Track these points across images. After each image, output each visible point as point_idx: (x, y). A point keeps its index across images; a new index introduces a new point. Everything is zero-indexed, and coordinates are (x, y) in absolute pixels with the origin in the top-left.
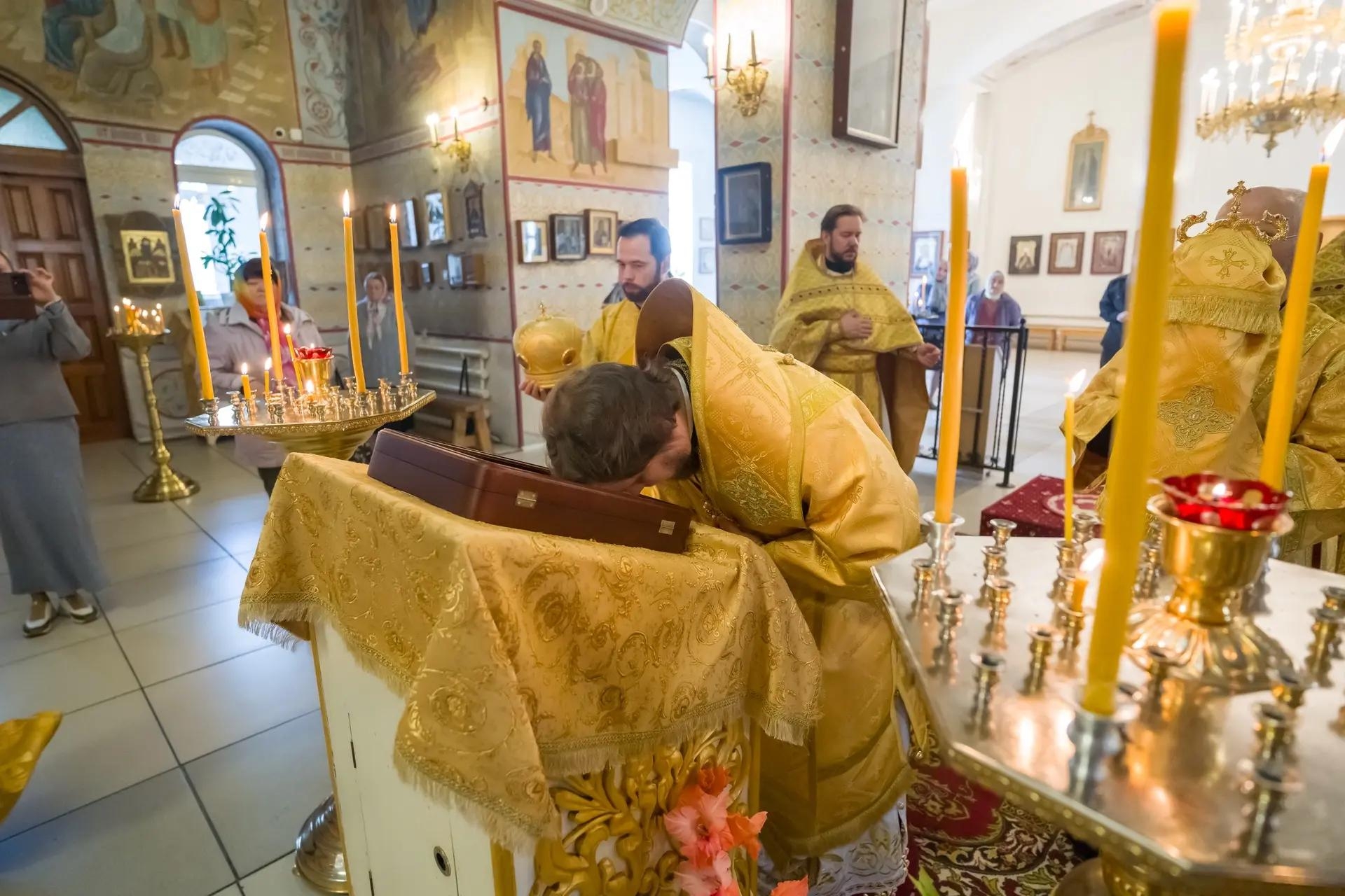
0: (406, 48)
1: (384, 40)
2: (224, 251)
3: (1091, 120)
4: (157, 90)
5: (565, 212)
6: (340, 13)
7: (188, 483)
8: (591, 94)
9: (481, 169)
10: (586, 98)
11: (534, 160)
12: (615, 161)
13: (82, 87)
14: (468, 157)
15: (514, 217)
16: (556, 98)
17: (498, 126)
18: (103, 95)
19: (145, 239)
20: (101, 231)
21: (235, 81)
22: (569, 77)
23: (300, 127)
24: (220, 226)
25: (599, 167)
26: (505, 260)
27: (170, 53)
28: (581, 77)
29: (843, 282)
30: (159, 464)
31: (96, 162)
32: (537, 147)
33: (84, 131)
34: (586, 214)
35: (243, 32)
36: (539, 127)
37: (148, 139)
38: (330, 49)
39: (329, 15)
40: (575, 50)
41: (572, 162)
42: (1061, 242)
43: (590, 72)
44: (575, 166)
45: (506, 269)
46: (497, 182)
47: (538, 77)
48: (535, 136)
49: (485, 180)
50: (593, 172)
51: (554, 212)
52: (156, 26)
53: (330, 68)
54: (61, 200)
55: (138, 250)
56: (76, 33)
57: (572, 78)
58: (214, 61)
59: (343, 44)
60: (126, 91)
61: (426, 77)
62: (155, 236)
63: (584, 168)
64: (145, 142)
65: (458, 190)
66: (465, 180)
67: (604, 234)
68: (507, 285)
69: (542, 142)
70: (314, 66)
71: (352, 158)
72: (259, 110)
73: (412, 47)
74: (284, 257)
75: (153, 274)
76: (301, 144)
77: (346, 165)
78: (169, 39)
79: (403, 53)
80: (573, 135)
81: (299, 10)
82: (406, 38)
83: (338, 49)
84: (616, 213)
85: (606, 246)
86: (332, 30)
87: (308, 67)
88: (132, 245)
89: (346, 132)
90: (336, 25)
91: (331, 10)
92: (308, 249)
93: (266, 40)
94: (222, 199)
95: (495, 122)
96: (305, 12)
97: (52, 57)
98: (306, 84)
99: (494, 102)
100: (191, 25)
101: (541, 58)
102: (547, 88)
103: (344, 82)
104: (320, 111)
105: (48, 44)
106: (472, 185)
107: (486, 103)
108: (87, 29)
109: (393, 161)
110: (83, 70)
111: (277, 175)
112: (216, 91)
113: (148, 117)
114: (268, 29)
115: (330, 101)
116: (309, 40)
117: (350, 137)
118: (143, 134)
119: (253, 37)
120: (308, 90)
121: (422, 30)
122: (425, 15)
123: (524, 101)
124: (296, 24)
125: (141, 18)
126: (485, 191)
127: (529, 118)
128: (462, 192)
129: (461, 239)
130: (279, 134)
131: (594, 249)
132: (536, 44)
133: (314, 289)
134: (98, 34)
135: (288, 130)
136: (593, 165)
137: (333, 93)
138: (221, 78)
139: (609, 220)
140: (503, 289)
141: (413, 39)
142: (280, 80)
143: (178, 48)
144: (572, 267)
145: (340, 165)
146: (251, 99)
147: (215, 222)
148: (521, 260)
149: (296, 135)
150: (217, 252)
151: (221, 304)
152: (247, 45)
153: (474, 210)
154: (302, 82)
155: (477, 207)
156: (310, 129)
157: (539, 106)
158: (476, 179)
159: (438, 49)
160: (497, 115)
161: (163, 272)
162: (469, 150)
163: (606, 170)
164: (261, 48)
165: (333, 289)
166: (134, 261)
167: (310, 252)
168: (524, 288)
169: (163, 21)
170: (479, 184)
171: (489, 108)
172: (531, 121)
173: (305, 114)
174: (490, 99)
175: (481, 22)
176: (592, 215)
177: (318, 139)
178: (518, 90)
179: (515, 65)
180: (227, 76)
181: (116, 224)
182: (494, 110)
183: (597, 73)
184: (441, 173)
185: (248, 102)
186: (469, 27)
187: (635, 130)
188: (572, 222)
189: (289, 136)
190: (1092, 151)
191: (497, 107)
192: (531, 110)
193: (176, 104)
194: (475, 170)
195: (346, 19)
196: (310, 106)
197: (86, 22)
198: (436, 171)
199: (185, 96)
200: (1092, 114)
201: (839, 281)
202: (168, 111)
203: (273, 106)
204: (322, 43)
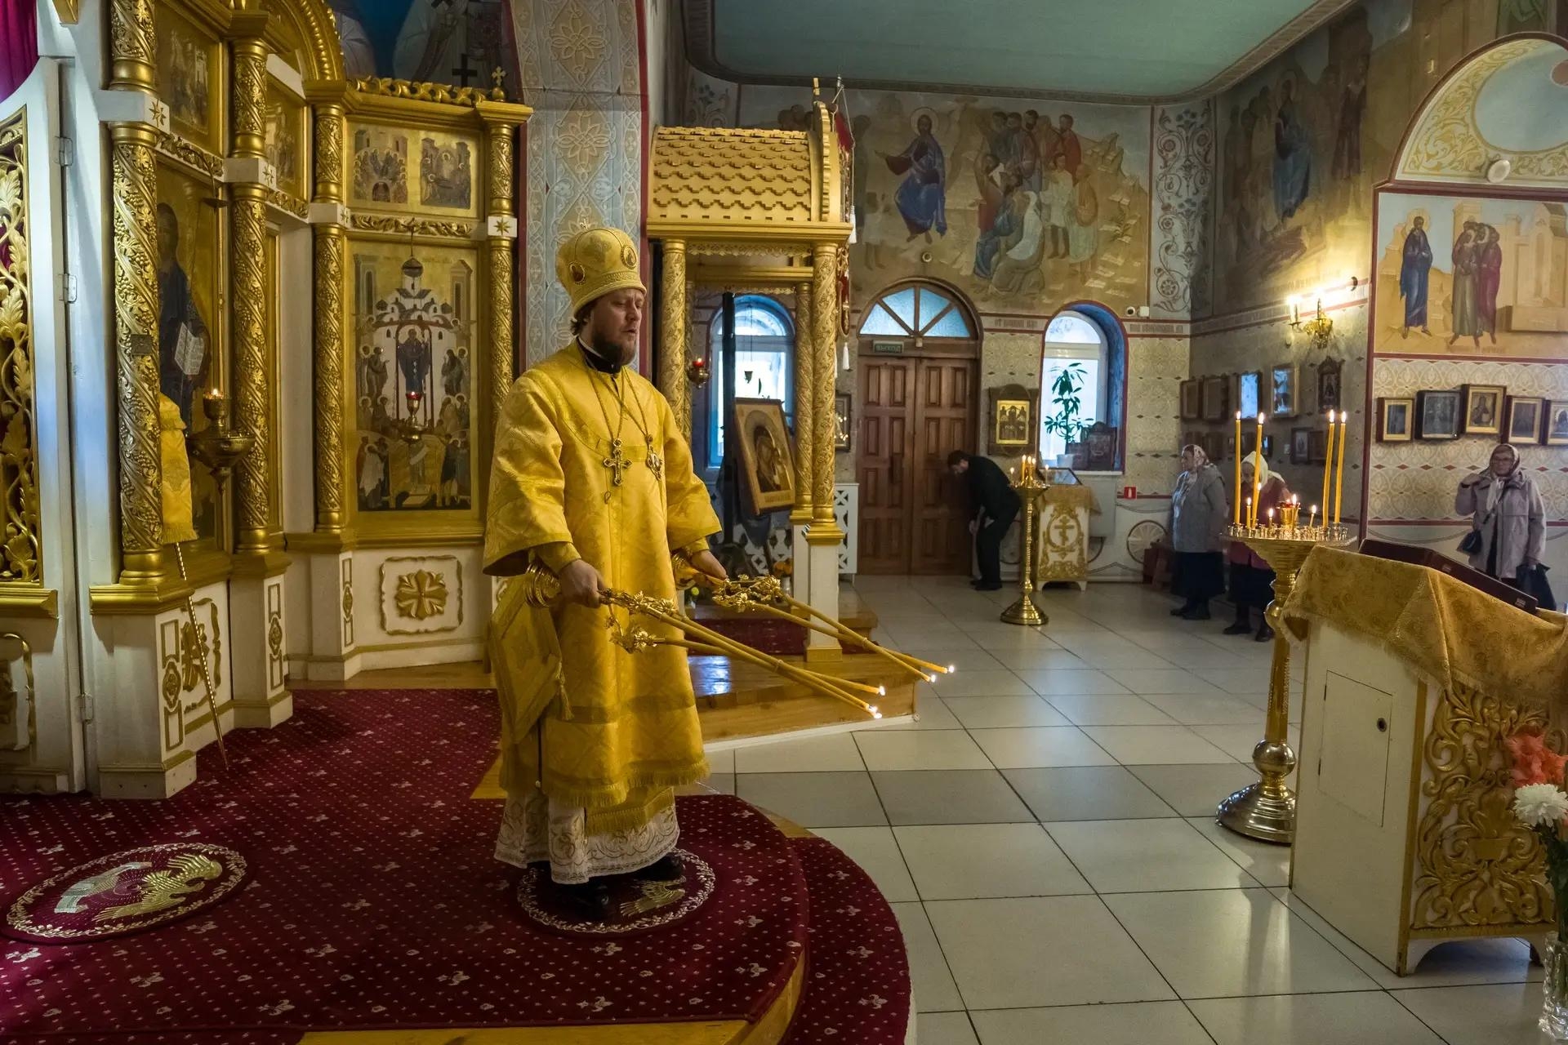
0: (1269, 228)
1: (1243, 221)
2: (1066, 417)
4: (1041, 286)
5: (1436, 388)
6: (1198, 199)
7: (1042, 615)
8: (1480, 261)
9: (1342, 346)
10: (1474, 265)
11: (1405, 336)
12: (1509, 330)
13: (992, 289)
14: (1328, 334)
15: (1375, 395)
17: (1367, 305)
18: (1004, 293)
19: (1013, 407)
20: (984, 400)
21: (1100, 270)
22: (1455, 246)
23: (1148, 305)
24: (1066, 396)
25: (1485, 339)
26: (1361, 437)
27: (1055, 254)
28: (1470, 244)
30: (1023, 594)
31: (991, 345)
32: (1408, 323)
33: (987, 322)
34: (1464, 389)
35: (1113, 228)
36: (1413, 301)
37: (1029, 325)
38: (1184, 231)
39: (1188, 201)
40: (1465, 218)
41: (1450, 335)
43: (1482, 239)
44: (1456, 337)
45: (1361, 447)
46: (1360, 359)
47: (1416, 252)
48: (1408, 311)
49: (1346, 357)
50: (1477, 343)
51: (1424, 388)
52: (1049, 235)
53: (1182, 247)
54: (959, 376)
55: (1005, 418)
56: (996, 249)
57: (1458, 248)
58: (1086, 256)
59: (1198, 227)
60: (1019, 289)
61: (1288, 256)
62: (1021, 405)
63: (1466, 341)
64: (1026, 328)
65: (1312, 365)
66: (1323, 355)
67: (1485, 411)
68: (1360, 463)
69: (1416, 316)
70: (1167, 248)
71: (1192, 329)
72: (1116, 293)
73: (1275, 229)
74: (1116, 423)
75: (1014, 437)
76: (1147, 319)
77: (1186, 336)
78: (1056, 243)
79: (1265, 234)
80: (1454, 305)
81: (1162, 201)
82: (1269, 219)
83: (1193, 230)
84: (1505, 388)
85: (1487, 424)
86: (1188, 214)
87: (1163, 250)
88: (1003, 412)
89: (1189, 305)
90: (1193, 209)
91: (1191, 196)
92: (1140, 417)
93: (1130, 232)
94: (1072, 371)
95: (1364, 301)
96: (1167, 201)
97: (978, 270)
98: (1160, 265)
99: (1365, 281)
100: (1074, 229)
101: (1423, 233)
102: (1426, 262)
103: (1194, 260)
104: (1168, 289)
105: (977, 262)
106: (1329, 361)
107: (1355, 283)
108: (1003, 246)
109: (1240, 333)
110: (995, 276)
111: (1122, 347)
112: (1084, 281)
113: (1031, 307)
114: (1133, 222)
115: (1178, 277)
116: (1166, 225)
117: (1193, 311)
118: (1026, 321)
119: (1120, 230)
120: (1160, 270)
121: (1289, 213)
122: (1293, 201)
123: (1399, 278)
124: (1157, 212)
125: (1039, 230)
126: (1345, 368)
127: (1402, 295)
128: (1316, 368)
129: (1310, 414)
130: (1131, 312)
131: (1470, 429)
132: (1418, 221)
133: (1139, 455)
134: (1009, 248)
135: (1138, 308)
136: (1477, 336)
137: (1181, 269)
138: (1089, 269)
139: (1495, 395)
140: (1355, 467)
141: (1277, 221)
142: (1137, 264)
143: (1062, 249)
144: (1441, 447)
145: (1180, 337)
146: (1111, 284)
147: (1062, 392)
148: (1379, 439)
149: (1145, 311)
150: (1060, 419)
151: (1055, 465)
152: (1115, 237)
153: (1329, 386)
154: (1156, 263)
155: (1333, 383)
156: (1156, 305)
157: (1416, 280)
158: (1334, 355)
159: (1304, 230)
160: (1366, 295)
161: (1021, 436)
162: (1330, 328)
163: (1494, 341)
164: (1126, 239)
165: (1157, 456)
166: (1003, 425)
167: (1142, 420)
168: (1379, 467)
169: (1055, 228)
170: (1338, 361)
171: (1358, 288)
172: (1404, 297)
173: (1154, 292)
174: (1359, 279)
175: (1358, 205)
177: (1164, 314)
178: (1393, 268)
179: (1392, 243)
180: (1094, 266)
181: (995, 394)
182: (1364, 291)
183: (1490, 237)
184: (1293, 349)
185: (1108, 288)
186: (1343, 211)
187: (1538, 293)
188: (1445, 398)
189: (1138, 314)
191: (1367, 288)
192: (1405, 285)
193: (1052, 294)
194: (1335, 346)
195: (1205, 202)
196: (1160, 284)
197: (1003, 239)
198: (1288, 346)
199: (1059, 287)
202: (1046, 301)
203: (1128, 288)
204: (1177, 226)
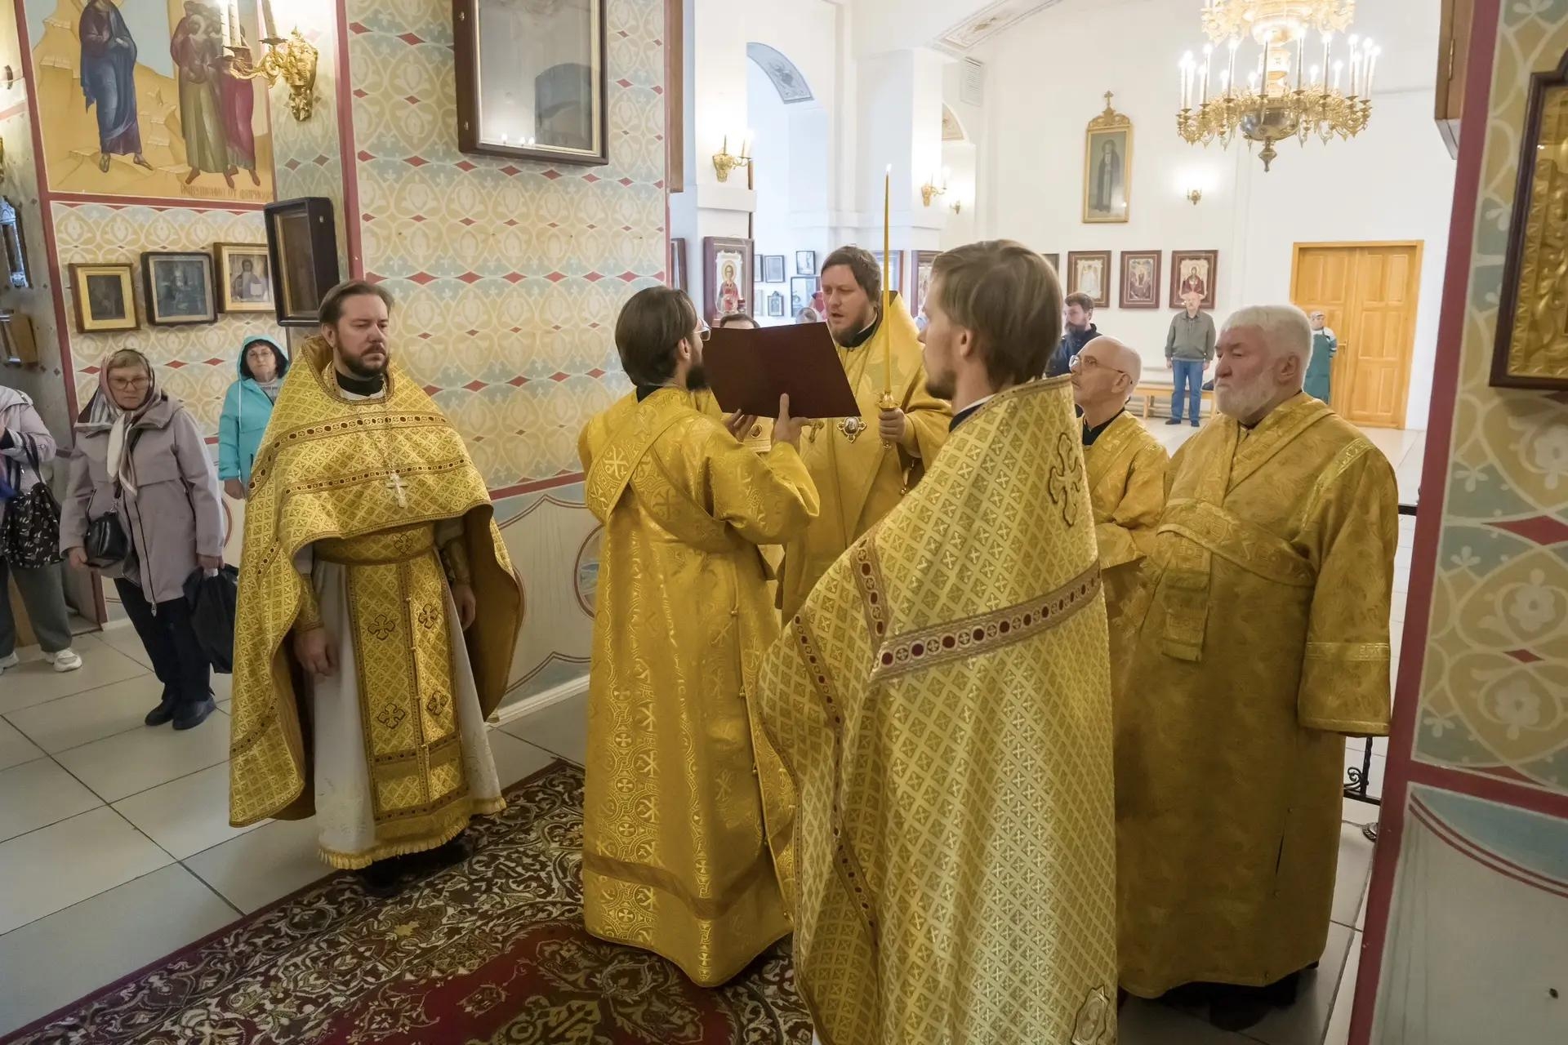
3: (1109, 104)
5: (171, 248)
8: (218, 63)
10: (211, 67)
11: (105, 168)
15: (63, 259)
16: (148, 70)
17: (27, 114)
22: (173, 38)
25: (242, 176)
26: (54, 326)
28: (199, 35)
29: (369, 409)
32: (107, 148)
34: (215, 250)
41: (186, 169)
42: (1082, 264)
43: (219, 28)
44: (193, 175)
45: (54, 342)
46: (34, 201)
47: (106, 35)
48: (104, 128)
50: (231, 184)
51: (150, 248)
57: (180, 37)
67: (254, 280)
68: (59, 366)
69: (119, 137)
80: (186, 125)
85: (259, 298)
99: (19, 74)
101: (111, 8)
102: (127, 57)
107: (10, 76)
123: (77, 75)
127: (88, 103)
131: (229, 305)
136: (229, 174)
139: (265, 257)
144: (193, 335)
148: (82, 329)
157: (110, 80)
160: (23, 96)
163: (256, 182)
171: (13, 84)
172: (94, 107)
174: (13, 70)
176: (225, 253)
178: (69, 56)
179: (54, 18)
182: (21, 88)
188: (188, 263)
190: (1113, 143)
192: (93, 88)
200: (1109, 95)
201: (363, 409)
